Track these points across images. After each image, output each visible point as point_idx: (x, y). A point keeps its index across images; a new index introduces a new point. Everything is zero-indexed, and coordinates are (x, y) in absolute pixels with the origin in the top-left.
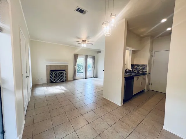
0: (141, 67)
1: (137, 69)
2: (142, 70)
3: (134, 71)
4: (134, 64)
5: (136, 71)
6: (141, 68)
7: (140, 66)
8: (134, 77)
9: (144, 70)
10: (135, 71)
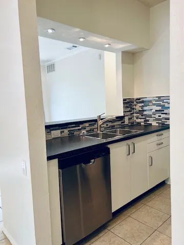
0: (154, 104)
1: (145, 113)
2: (157, 116)
3: (137, 118)
4: (136, 97)
5: (143, 120)
6: (155, 108)
7: (150, 101)
8: (109, 146)
9: (163, 116)
10: (139, 120)
